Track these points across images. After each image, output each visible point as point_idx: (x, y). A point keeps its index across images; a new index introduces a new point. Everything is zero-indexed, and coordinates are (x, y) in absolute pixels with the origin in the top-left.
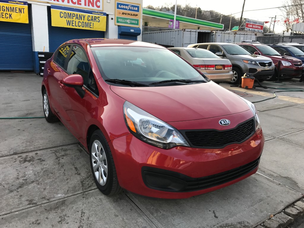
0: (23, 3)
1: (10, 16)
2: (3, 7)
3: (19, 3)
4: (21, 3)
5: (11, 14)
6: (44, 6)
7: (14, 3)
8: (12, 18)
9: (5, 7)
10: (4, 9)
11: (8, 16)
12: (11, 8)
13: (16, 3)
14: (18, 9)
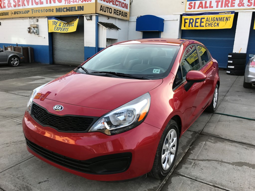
0: (230, 13)
1: (218, 24)
2: (214, 18)
3: (227, 13)
4: (229, 13)
5: (219, 23)
6: (249, 12)
7: (223, 14)
8: (218, 26)
9: (216, 18)
10: (214, 20)
11: (216, 25)
12: (220, 18)
13: (225, 13)
14: (225, 18)
